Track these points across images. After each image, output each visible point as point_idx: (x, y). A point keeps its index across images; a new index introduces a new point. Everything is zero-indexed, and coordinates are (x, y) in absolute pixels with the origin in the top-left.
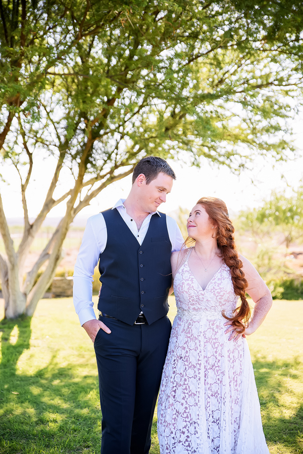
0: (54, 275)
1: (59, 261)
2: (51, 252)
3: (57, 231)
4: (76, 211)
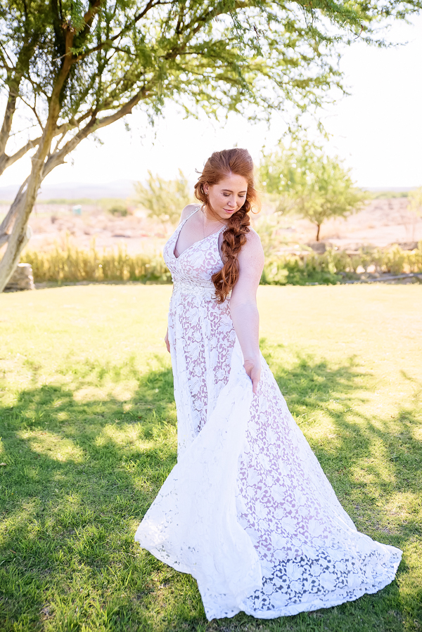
0: (18, 259)
1: (23, 245)
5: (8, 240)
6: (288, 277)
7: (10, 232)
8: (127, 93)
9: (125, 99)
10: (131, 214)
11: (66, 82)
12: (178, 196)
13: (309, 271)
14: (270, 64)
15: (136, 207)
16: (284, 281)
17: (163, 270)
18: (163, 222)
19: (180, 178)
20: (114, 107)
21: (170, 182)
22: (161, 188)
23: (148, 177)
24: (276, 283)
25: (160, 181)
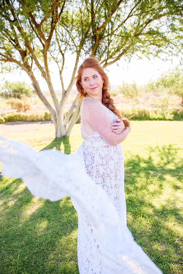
5: (76, 107)
6: (174, 117)
7: (77, 105)
8: (119, 53)
9: (117, 55)
10: (117, 95)
11: (96, 49)
12: (133, 89)
13: (181, 115)
14: (172, 39)
15: (118, 93)
16: (172, 119)
17: (129, 115)
18: (128, 98)
19: (134, 83)
20: (113, 58)
21: (130, 85)
22: (127, 87)
23: (123, 84)
24: (170, 120)
25: (127, 84)
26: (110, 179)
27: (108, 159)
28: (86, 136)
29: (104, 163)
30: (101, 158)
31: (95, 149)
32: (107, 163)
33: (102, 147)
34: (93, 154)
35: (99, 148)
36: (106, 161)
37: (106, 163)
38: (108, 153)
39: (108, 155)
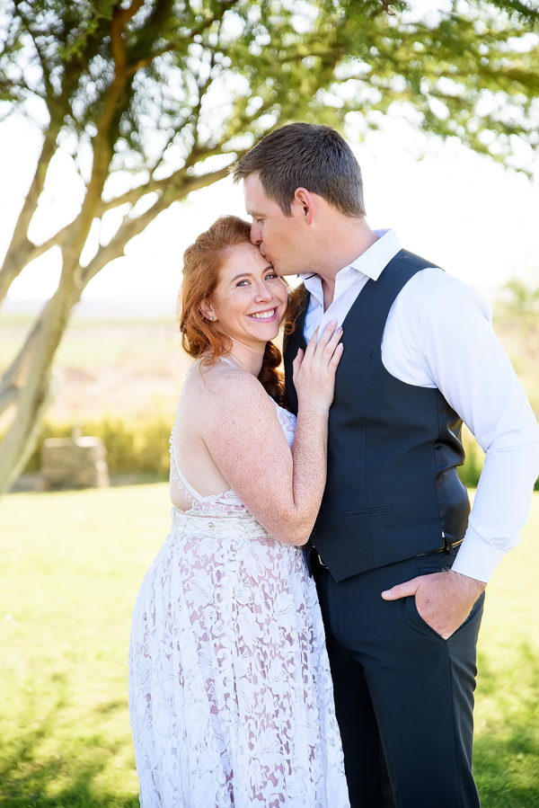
2: (22, 381)
3: (38, 327)
4: (87, 273)
7: (20, 383)
26: (283, 666)
27: (272, 586)
28: (193, 497)
29: (259, 600)
30: (248, 580)
31: (226, 545)
32: (269, 601)
33: (251, 541)
34: (216, 564)
35: (240, 546)
36: (266, 596)
37: (266, 603)
38: (270, 566)
39: (269, 571)
